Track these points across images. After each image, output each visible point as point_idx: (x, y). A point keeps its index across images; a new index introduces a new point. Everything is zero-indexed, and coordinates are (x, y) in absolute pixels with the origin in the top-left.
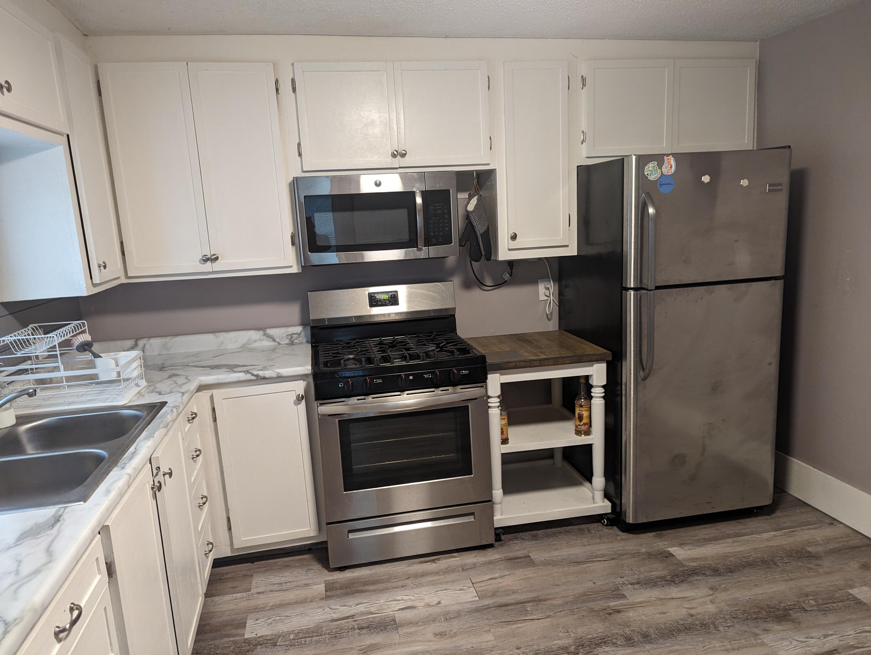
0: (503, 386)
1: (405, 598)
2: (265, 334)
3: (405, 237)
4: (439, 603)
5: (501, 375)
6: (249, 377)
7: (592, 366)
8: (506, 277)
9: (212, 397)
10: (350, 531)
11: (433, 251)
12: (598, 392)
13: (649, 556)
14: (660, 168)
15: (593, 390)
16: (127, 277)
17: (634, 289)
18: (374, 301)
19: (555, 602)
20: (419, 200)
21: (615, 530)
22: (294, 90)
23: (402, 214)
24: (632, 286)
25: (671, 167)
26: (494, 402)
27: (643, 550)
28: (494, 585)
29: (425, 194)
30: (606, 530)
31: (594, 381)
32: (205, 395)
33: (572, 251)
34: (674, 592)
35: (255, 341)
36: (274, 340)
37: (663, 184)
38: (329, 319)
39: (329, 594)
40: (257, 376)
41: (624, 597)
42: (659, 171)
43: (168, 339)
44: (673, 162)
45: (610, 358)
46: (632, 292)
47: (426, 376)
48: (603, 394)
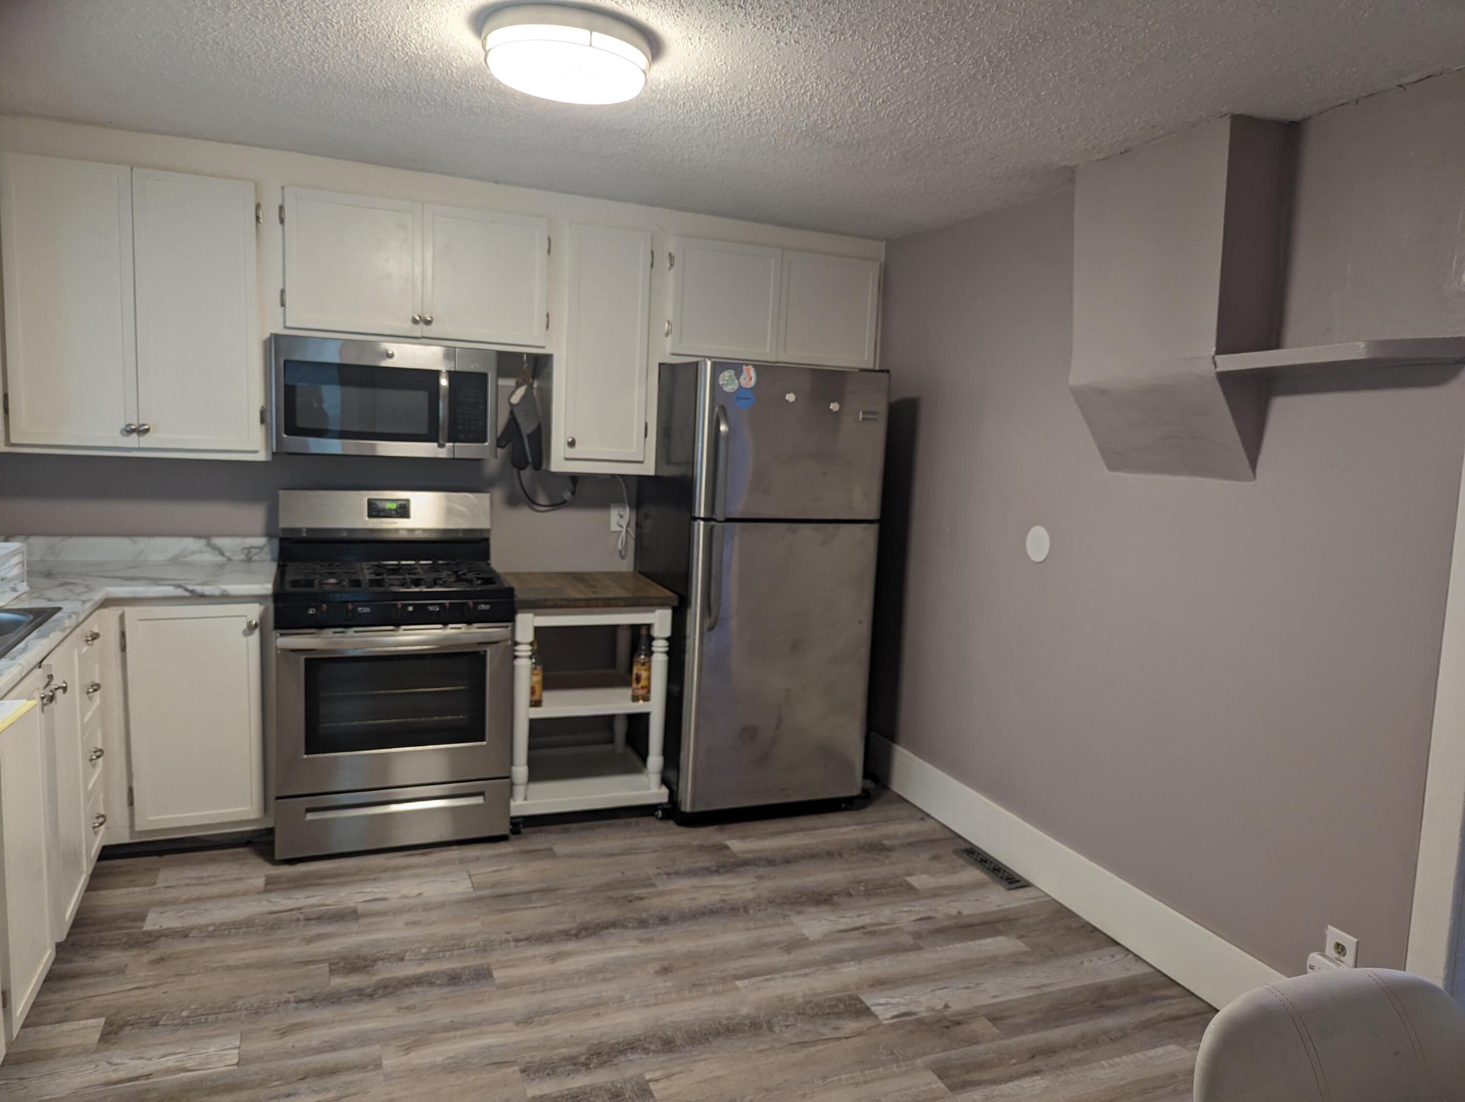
0: (538, 630)
1: (374, 890)
2: (209, 544)
3: (424, 430)
4: (420, 894)
5: (536, 615)
6: (180, 592)
7: (653, 611)
8: (567, 495)
9: (122, 618)
10: (308, 810)
11: (465, 450)
12: (660, 646)
13: (701, 848)
14: (738, 378)
15: (655, 643)
16: (8, 443)
17: (703, 519)
18: (375, 511)
19: (568, 892)
20: (444, 382)
21: (671, 823)
22: (282, 221)
23: (422, 397)
24: (702, 515)
25: (751, 379)
26: (524, 650)
27: (696, 843)
28: (497, 877)
29: (451, 375)
30: (659, 824)
31: (656, 632)
32: (112, 614)
33: (648, 469)
34: (716, 880)
35: (193, 553)
36: (222, 554)
37: (742, 398)
38: (309, 530)
39: (269, 887)
40: (192, 591)
41: (654, 885)
42: (737, 382)
43: (57, 540)
44: (753, 373)
45: (676, 604)
46: (702, 523)
47: (431, 608)
48: (666, 649)
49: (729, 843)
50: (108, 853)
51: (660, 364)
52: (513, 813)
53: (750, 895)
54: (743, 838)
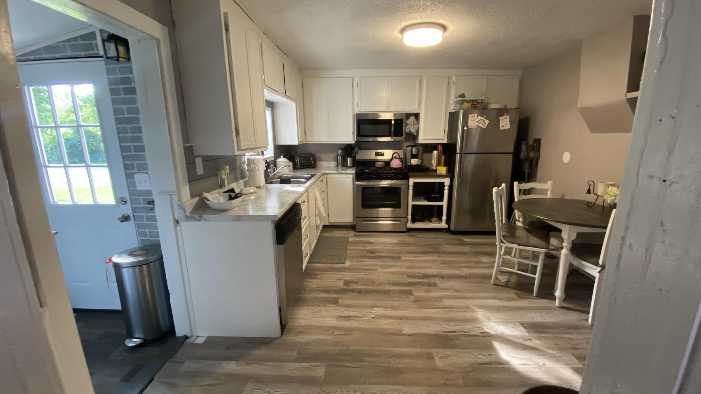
0: (415, 183)
1: (377, 239)
3: (388, 134)
4: (386, 241)
5: (414, 179)
6: (337, 172)
7: (445, 179)
9: (327, 178)
10: (363, 221)
11: (398, 139)
12: (446, 188)
16: (306, 141)
18: (377, 154)
19: (420, 245)
20: (393, 122)
21: (448, 234)
23: (388, 126)
24: (459, 152)
26: (411, 187)
27: (454, 238)
29: (395, 120)
30: (445, 233)
31: (446, 184)
32: (325, 177)
33: (445, 141)
38: (362, 159)
39: (355, 236)
40: (340, 172)
45: (451, 177)
46: (458, 155)
47: (389, 176)
48: (448, 189)
49: (463, 239)
50: (325, 227)
51: (449, 113)
52: (408, 227)
53: (468, 251)
54: (467, 238)
